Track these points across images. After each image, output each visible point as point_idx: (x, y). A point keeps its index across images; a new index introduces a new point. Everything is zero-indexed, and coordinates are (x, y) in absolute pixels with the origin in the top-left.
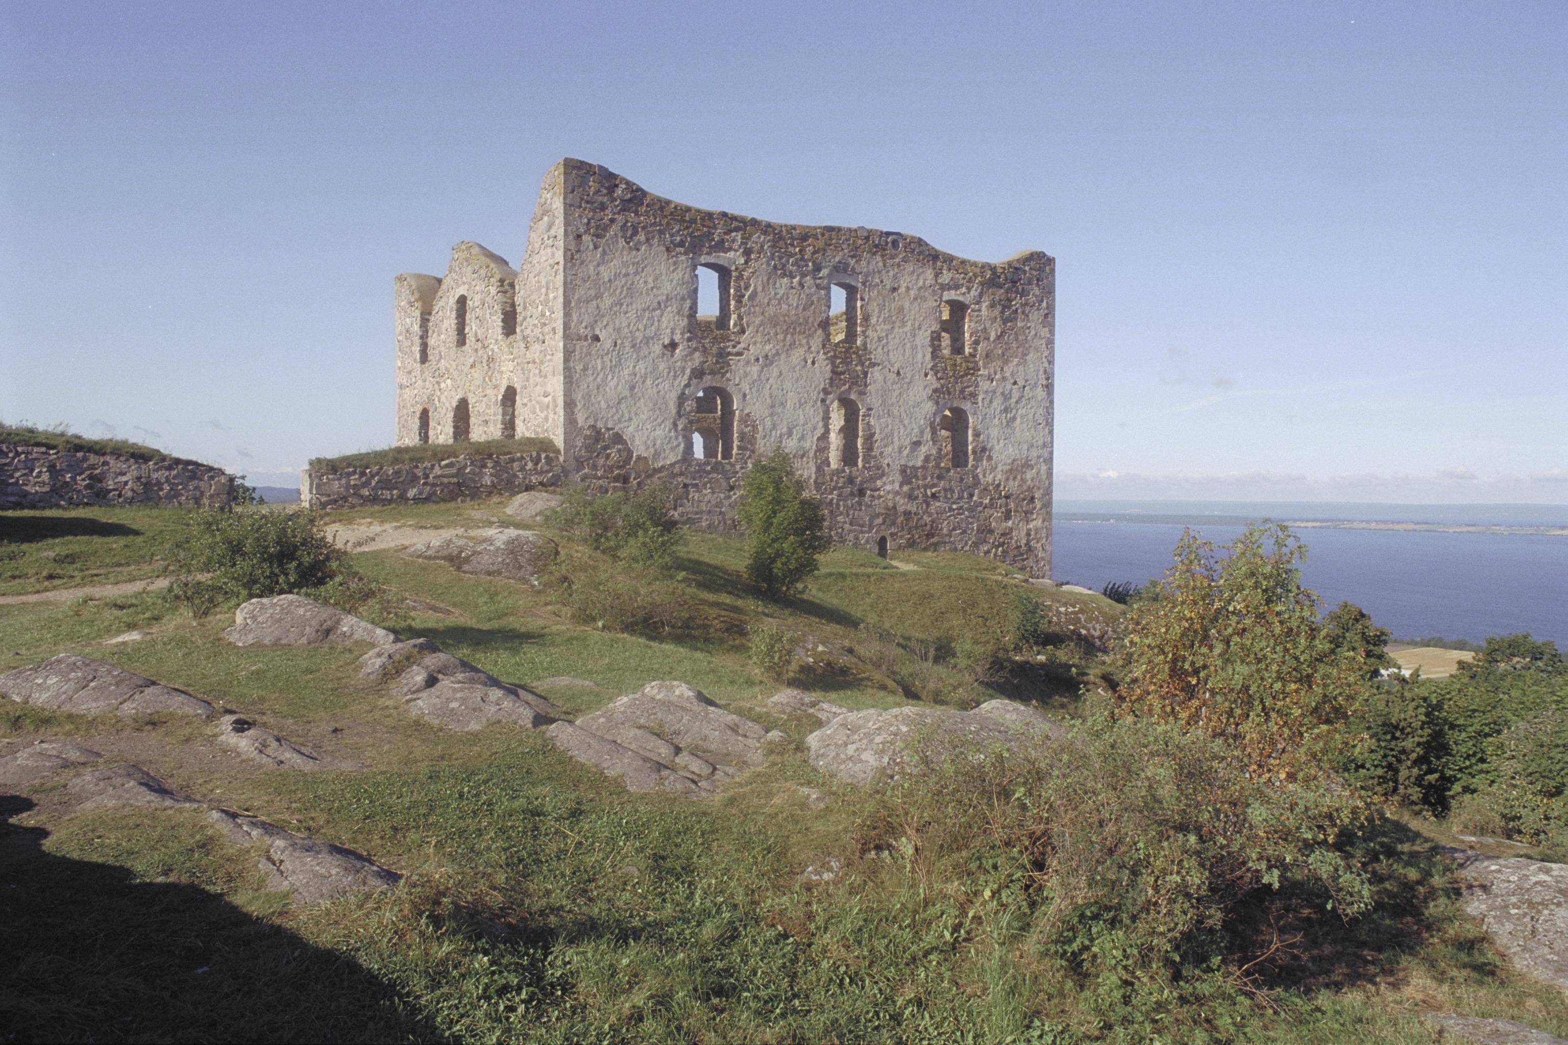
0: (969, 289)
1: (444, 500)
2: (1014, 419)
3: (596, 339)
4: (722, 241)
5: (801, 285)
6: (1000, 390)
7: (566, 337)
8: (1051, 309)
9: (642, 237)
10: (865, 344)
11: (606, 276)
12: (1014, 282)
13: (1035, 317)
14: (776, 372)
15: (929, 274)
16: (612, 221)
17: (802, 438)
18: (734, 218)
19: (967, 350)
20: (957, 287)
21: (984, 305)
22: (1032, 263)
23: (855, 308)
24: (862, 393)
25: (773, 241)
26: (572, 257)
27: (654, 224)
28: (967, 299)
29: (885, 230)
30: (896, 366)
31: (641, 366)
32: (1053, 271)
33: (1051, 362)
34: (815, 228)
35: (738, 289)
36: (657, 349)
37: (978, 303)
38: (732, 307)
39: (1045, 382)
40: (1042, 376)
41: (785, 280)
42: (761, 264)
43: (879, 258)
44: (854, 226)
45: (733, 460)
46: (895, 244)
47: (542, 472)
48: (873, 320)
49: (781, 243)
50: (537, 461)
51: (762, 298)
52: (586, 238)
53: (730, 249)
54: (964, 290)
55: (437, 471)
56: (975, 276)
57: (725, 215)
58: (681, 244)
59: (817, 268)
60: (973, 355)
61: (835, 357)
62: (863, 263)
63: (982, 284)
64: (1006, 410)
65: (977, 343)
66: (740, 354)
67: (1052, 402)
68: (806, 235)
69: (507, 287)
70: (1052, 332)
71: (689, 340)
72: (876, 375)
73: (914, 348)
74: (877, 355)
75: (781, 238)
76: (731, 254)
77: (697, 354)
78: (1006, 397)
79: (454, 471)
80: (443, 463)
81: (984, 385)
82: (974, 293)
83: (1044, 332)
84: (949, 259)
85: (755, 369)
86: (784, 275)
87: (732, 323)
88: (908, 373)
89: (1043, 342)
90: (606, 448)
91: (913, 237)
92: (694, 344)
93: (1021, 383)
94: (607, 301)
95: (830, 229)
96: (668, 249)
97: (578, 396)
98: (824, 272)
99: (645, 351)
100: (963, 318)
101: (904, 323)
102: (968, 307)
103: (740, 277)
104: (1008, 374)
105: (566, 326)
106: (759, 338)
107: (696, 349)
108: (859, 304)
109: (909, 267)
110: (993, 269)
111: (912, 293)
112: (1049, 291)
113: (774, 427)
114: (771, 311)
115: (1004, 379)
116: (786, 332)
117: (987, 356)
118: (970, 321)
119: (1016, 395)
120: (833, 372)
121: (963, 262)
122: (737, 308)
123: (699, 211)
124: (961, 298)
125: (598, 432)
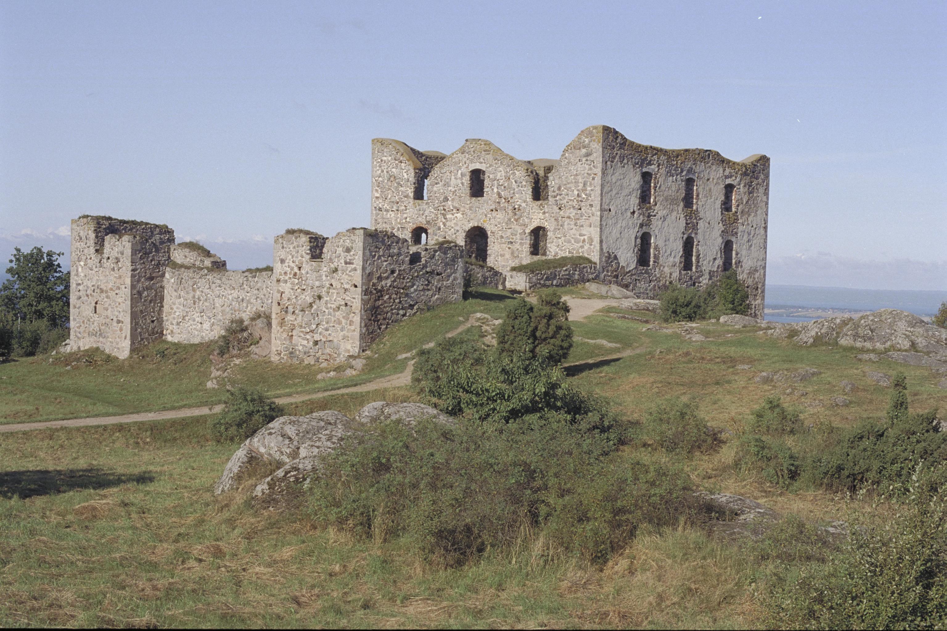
0: (736, 177)
1: (563, 286)
2: (751, 246)
3: (610, 210)
4: (651, 161)
5: (676, 180)
6: (746, 231)
7: (601, 210)
8: (768, 185)
9: (625, 161)
10: (697, 209)
11: (614, 181)
12: (753, 172)
13: (761, 190)
14: (667, 225)
15: (721, 170)
16: (617, 154)
17: (675, 257)
18: (655, 149)
19: (734, 209)
20: (731, 177)
21: (742, 185)
22: (761, 162)
23: (692, 190)
24: (696, 234)
25: (667, 159)
26: (604, 172)
27: (630, 155)
28: (735, 183)
29: (706, 149)
30: (709, 219)
31: (624, 222)
32: (769, 165)
33: (767, 215)
34: (680, 150)
35: (655, 184)
36: (629, 214)
37: (739, 185)
38: (652, 193)
39: (764, 225)
40: (763, 222)
41: (671, 178)
42: (663, 171)
43: (703, 164)
44: (694, 147)
45: (651, 267)
46: (709, 155)
47: (592, 274)
48: (700, 196)
49: (670, 160)
50: (591, 268)
51: (663, 188)
52: (609, 163)
53: (653, 164)
54: (734, 178)
55: (563, 273)
56: (739, 170)
57: (651, 147)
58: (638, 164)
59: (682, 172)
60: (736, 212)
61: (687, 216)
62: (698, 167)
63: (741, 174)
64: (748, 241)
65: (738, 206)
66: (655, 216)
67: (766, 236)
68: (677, 154)
69: (529, 173)
70: (768, 198)
71: (639, 209)
72: (701, 224)
73: (715, 210)
74: (701, 215)
75: (670, 157)
76: (653, 167)
77: (641, 216)
78: (749, 234)
79: (567, 273)
81: (741, 228)
82: (738, 179)
83: (764, 199)
84: (729, 162)
85: (660, 223)
86: (670, 175)
87: (652, 200)
88: (712, 222)
89: (764, 204)
90: (612, 262)
91: (715, 152)
92: (640, 211)
93: (755, 226)
94: (614, 192)
95: (686, 150)
96: (634, 166)
97: (604, 238)
98: (684, 173)
99: (625, 215)
100: (732, 192)
101: (711, 196)
102: (735, 187)
103: (656, 178)
104: (750, 222)
105: (601, 205)
106: (661, 208)
107: (641, 214)
108: (695, 188)
109: (714, 167)
110: (745, 166)
111: (715, 181)
112: (767, 176)
113: (666, 252)
114: (666, 194)
115: (748, 224)
116: (670, 204)
117: (742, 212)
118: (736, 194)
119: (752, 233)
120: (686, 223)
121: (734, 163)
122: (655, 193)
123: (643, 146)
124: (732, 183)
125: (609, 254)
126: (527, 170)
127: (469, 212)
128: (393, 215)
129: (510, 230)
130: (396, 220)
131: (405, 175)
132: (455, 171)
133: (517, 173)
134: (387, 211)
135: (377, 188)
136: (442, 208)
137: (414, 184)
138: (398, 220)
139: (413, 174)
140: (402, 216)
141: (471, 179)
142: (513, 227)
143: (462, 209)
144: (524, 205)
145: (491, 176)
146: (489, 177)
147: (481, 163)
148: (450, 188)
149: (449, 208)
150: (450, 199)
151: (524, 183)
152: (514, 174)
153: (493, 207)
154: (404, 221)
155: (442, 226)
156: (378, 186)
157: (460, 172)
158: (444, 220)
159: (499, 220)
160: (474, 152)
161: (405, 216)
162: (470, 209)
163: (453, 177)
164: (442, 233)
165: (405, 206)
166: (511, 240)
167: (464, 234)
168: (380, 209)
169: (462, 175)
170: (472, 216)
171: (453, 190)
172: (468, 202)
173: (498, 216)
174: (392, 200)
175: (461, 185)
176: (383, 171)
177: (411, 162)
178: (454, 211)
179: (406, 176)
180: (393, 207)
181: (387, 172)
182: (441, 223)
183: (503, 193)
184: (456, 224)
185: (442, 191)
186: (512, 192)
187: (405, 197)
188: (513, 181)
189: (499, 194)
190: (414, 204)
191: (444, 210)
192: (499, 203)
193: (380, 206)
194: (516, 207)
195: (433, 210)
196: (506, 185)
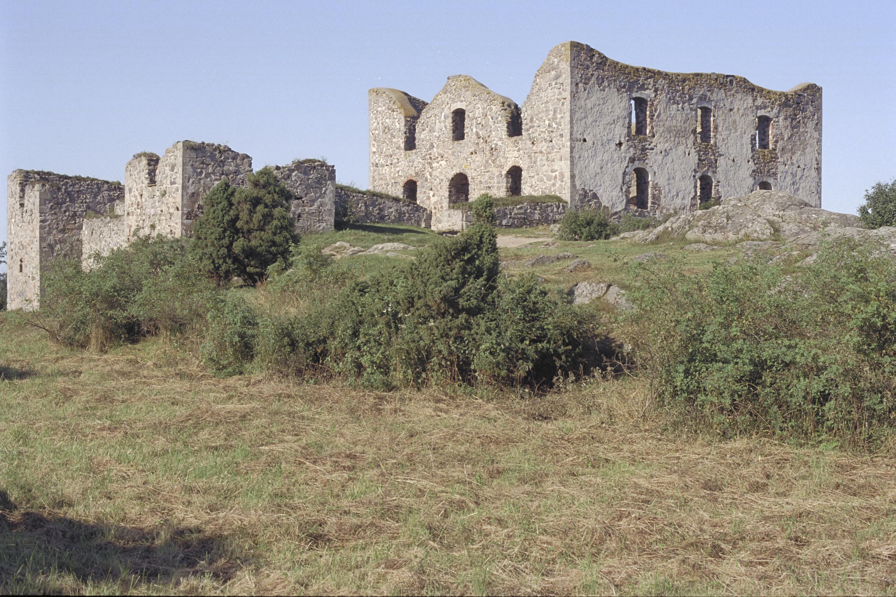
0: (772, 108)
1: (517, 227)
2: (798, 189)
3: (585, 140)
4: (643, 85)
5: (683, 108)
6: (790, 171)
7: (571, 139)
8: (820, 119)
9: (606, 83)
10: (715, 143)
11: (589, 106)
12: (798, 104)
13: (811, 125)
14: (670, 160)
15: (750, 100)
16: (592, 75)
17: (683, 198)
18: (649, 71)
19: (771, 146)
20: (765, 107)
21: (781, 118)
22: (809, 91)
23: (709, 121)
24: (714, 172)
25: (669, 83)
26: (574, 96)
27: (612, 76)
28: (771, 115)
29: (726, 74)
30: (733, 156)
31: (606, 155)
32: (821, 95)
33: (820, 154)
34: (689, 75)
35: (651, 112)
36: (613, 146)
37: (777, 117)
38: (648, 122)
39: (816, 166)
40: (814, 162)
41: (675, 106)
42: (663, 97)
43: (722, 91)
44: (709, 72)
45: (649, 209)
46: (731, 81)
47: (560, 214)
48: (720, 129)
49: (673, 85)
50: (558, 208)
51: (662, 116)
52: (580, 85)
53: (647, 89)
54: (769, 109)
55: (516, 211)
56: (776, 100)
57: (644, 69)
58: (624, 87)
59: (691, 99)
60: (774, 150)
61: (700, 150)
62: (715, 95)
63: (780, 105)
64: (793, 184)
65: (776, 142)
66: (652, 149)
67: (820, 179)
68: (685, 79)
69: (506, 107)
70: (820, 135)
71: (628, 141)
72: (721, 161)
73: (742, 145)
74: (722, 150)
75: (673, 81)
76: (647, 92)
77: (631, 149)
78: (794, 175)
79: (522, 211)
80: (518, 207)
81: (781, 168)
82: (775, 111)
83: (816, 135)
84: (761, 90)
85: (660, 157)
86: (674, 103)
87: (648, 131)
88: (738, 160)
89: (815, 141)
90: (589, 201)
91: (741, 78)
92: (630, 143)
93: (802, 166)
94: (590, 120)
95: (697, 75)
96: (618, 90)
97: (576, 172)
98: (694, 101)
99: (607, 147)
100: (768, 126)
101: (736, 130)
102: (771, 120)
103: (652, 105)
104: (794, 161)
105: (571, 134)
106: (662, 139)
107: (631, 146)
108: (712, 119)
109: (739, 96)
110: (786, 96)
111: (741, 112)
112: (819, 108)
113: (670, 191)
114: (668, 124)
115: (792, 164)
116: (675, 137)
117: (783, 149)
118: (773, 128)
119: (799, 174)
120: (699, 160)
121: (769, 92)
122: (651, 122)
123: (632, 67)
124: (768, 114)
125: (586, 192)
126: (503, 103)
127: (452, 158)
128: (388, 170)
129: (488, 174)
130: (390, 175)
131: (397, 124)
132: (439, 114)
133: (494, 107)
134: (382, 166)
135: (374, 142)
136: (428, 157)
137: (405, 133)
138: (392, 175)
139: (403, 124)
140: (395, 170)
141: (454, 121)
142: (491, 169)
143: (446, 155)
144: (500, 143)
145: (471, 115)
146: (468, 115)
147: (462, 101)
148: (435, 134)
149: (434, 156)
150: (435, 145)
151: (500, 118)
152: (491, 110)
153: (472, 150)
154: (397, 175)
155: (429, 177)
156: (375, 141)
157: (443, 114)
158: (430, 170)
159: (477, 163)
160: (455, 90)
161: (398, 169)
162: (453, 155)
163: (437, 121)
164: (428, 184)
165: (398, 159)
166: (489, 185)
167: (448, 183)
168: (377, 165)
169: (445, 118)
170: (455, 163)
171: (438, 135)
172: (451, 147)
173: (477, 159)
174: (387, 154)
175: (444, 129)
176: (378, 123)
177: (402, 110)
178: (439, 159)
179: (398, 126)
180: (387, 161)
181: (382, 124)
182: (428, 173)
183: (481, 132)
184: (441, 173)
185: (428, 138)
186: (489, 130)
187: (397, 148)
188: (490, 117)
189: (477, 134)
190: (405, 155)
191: (431, 158)
192: (477, 144)
193: (377, 161)
194: (493, 146)
195: (420, 160)
196: (483, 122)
